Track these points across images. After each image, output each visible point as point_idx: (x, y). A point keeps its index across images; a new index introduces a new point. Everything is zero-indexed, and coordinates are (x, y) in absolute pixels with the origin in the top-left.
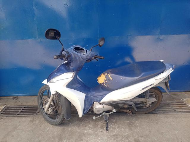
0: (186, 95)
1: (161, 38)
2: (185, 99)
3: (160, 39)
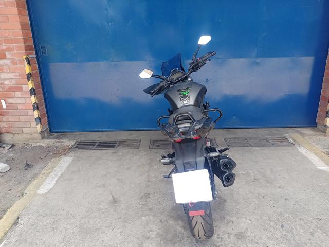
0: (290, 130)
1: (257, 61)
2: (287, 135)
3: (257, 63)
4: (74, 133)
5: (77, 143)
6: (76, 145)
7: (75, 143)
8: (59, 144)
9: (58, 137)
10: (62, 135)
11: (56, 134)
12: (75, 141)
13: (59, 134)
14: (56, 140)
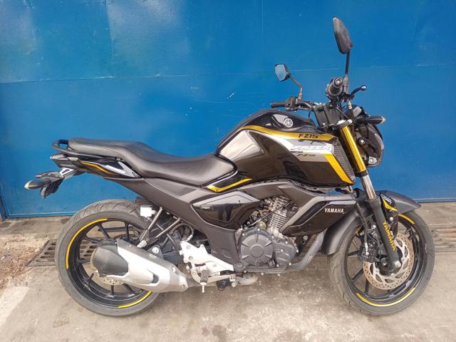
4: (50, 219)
5: (48, 246)
6: (45, 250)
7: (46, 245)
8: (15, 245)
9: (16, 231)
10: (26, 223)
11: (13, 222)
12: (47, 239)
13: (20, 221)
14: (10, 237)
